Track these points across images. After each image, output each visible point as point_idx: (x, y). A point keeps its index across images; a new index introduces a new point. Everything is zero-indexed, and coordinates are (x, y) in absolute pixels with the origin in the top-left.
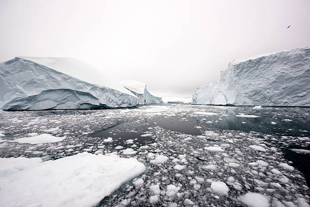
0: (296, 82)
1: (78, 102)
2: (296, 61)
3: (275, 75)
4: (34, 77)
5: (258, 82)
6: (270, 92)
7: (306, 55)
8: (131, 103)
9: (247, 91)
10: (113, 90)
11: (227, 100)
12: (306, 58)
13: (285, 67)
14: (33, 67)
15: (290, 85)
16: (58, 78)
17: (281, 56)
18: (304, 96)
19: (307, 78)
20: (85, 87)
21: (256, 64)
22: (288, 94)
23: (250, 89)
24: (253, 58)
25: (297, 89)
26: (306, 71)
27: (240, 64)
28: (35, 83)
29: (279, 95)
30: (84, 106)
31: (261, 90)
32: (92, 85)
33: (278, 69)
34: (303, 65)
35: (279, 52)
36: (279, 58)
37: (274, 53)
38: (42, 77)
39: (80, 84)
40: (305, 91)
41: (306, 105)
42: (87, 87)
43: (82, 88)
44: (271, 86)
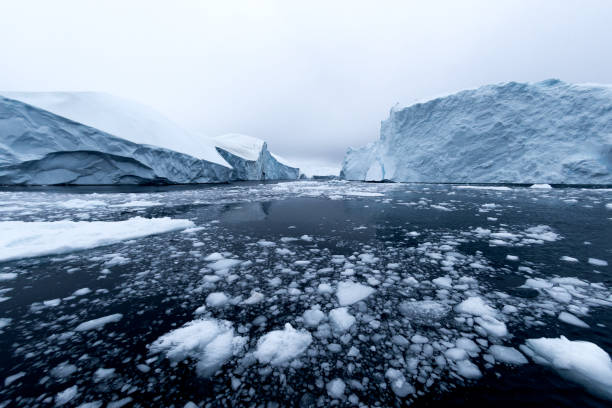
0: (480, 144)
1: (117, 173)
2: (484, 108)
3: (452, 132)
4: (29, 129)
5: (429, 143)
6: (444, 161)
7: (499, 97)
8: (218, 176)
9: (412, 157)
10: (178, 154)
11: (384, 173)
12: (498, 103)
13: (467, 118)
14: (24, 112)
15: (473, 147)
16: (75, 132)
17: (464, 99)
18: (490, 166)
19: (496, 137)
20: (125, 149)
21: (427, 111)
22: (469, 164)
23: (417, 156)
24: (424, 101)
25: (481, 156)
26: (496, 126)
27: (404, 111)
28: (32, 139)
29: (455, 166)
30: (128, 181)
31: (432, 158)
32: (137, 145)
33: (458, 121)
34: (492, 115)
35: (460, 90)
36: (461, 102)
37: (454, 93)
38: (44, 129)
39: (116, 144)
40: (491, 158)
41: (492, 182)
42: (129, 148)
43: (120, 150)
44: (444, 151)
